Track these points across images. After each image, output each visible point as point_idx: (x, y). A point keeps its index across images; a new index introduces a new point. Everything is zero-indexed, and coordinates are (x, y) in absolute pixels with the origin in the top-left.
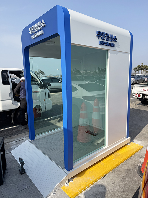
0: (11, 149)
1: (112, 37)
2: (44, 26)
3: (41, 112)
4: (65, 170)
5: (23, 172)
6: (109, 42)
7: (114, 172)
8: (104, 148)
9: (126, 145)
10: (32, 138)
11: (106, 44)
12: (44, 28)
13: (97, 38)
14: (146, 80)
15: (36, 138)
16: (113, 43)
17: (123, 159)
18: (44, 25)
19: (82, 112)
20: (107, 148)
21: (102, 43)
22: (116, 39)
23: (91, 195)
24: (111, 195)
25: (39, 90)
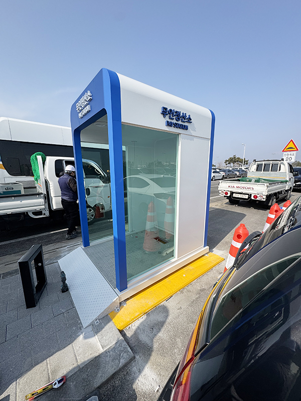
0: (60, 257)
1: (184, 117)
2: (90, 100)
3: (104, 211)
4: (116, 290)
5: (65, 289)
6: (180, 122)
7: (182, 292)
8: (173, 260)
9: (203, 256)
10: (86, 244)
11: (176, 126)
12: (91, 103)
13: (162, 116)
14: (238, 174)
15: (90, 244)
16: (186, 124)
17: (196, 275)
18: (90, 97)
19: (149, 214)
20: (176, 261)
21: (169, 124)
22: (191, 120)
23: (146, 325)
24: (172, 326)
25: (102, 184)
